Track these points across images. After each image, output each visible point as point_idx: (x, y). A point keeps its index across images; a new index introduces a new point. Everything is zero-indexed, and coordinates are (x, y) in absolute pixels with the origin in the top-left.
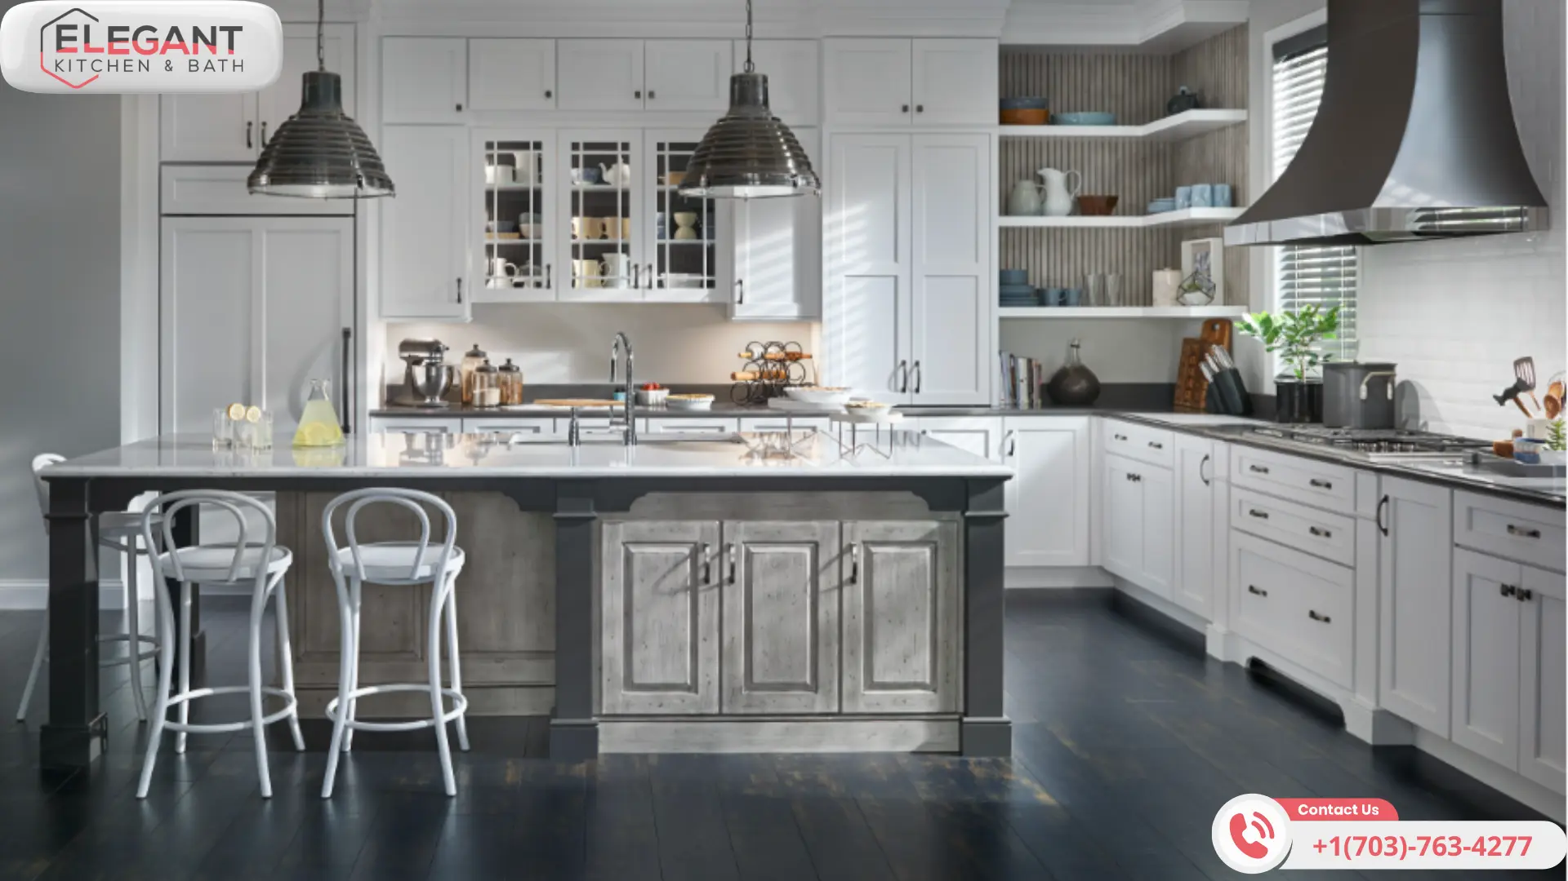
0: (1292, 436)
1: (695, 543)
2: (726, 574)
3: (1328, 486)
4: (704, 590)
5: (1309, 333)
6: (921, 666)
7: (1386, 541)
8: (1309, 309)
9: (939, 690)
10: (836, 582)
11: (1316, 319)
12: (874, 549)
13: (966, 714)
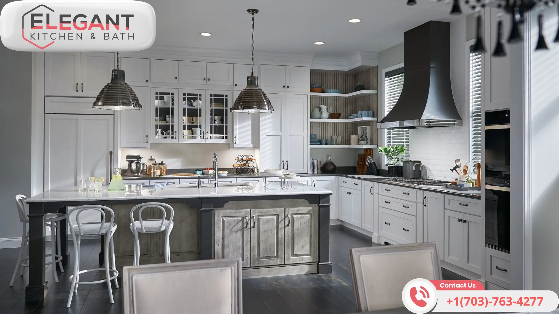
0: (397, 181)
1: (243, 216)
2: (252, 225)
3: (408, 194)
4: (246, 230)
5: (397, 152)
6: (307, 249)
7: (425, 208)
8: (396, 146)
9: (312, 256)
10: (284, 226)
11: (399, 148)
12: (294, 216)
13: (319, 262)
